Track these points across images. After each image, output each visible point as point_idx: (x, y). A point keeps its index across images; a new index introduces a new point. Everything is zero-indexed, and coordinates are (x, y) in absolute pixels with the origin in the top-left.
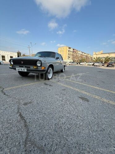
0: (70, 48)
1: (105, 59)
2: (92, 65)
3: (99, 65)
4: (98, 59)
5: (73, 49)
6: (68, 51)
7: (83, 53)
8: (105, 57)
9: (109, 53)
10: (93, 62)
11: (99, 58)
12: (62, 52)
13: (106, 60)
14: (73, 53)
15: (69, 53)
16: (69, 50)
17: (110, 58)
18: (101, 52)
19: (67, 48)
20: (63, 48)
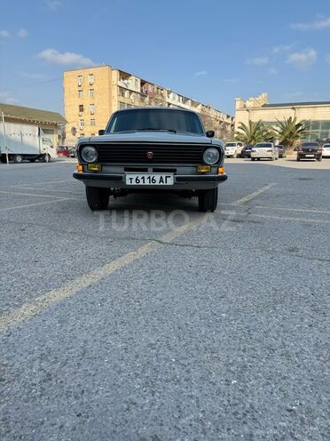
0: (124, 75)
1: (284, 129)
2: (240, 156)
3: (270, 155)
4: (258, 128)
5: (143, 83)
6: (115, 92)
7: (185, 100)
8: (281, 119)
9: (293, 105)
10: (241, 145)
11: (260, 124)
12: (86, 93)
13: (287, 133)
14: (142, 100)
15: (121, 99)
16: (121, 83)
17: (299, 125)
18: (263, 98)
19: (110, 76)
20: (91, 71)
